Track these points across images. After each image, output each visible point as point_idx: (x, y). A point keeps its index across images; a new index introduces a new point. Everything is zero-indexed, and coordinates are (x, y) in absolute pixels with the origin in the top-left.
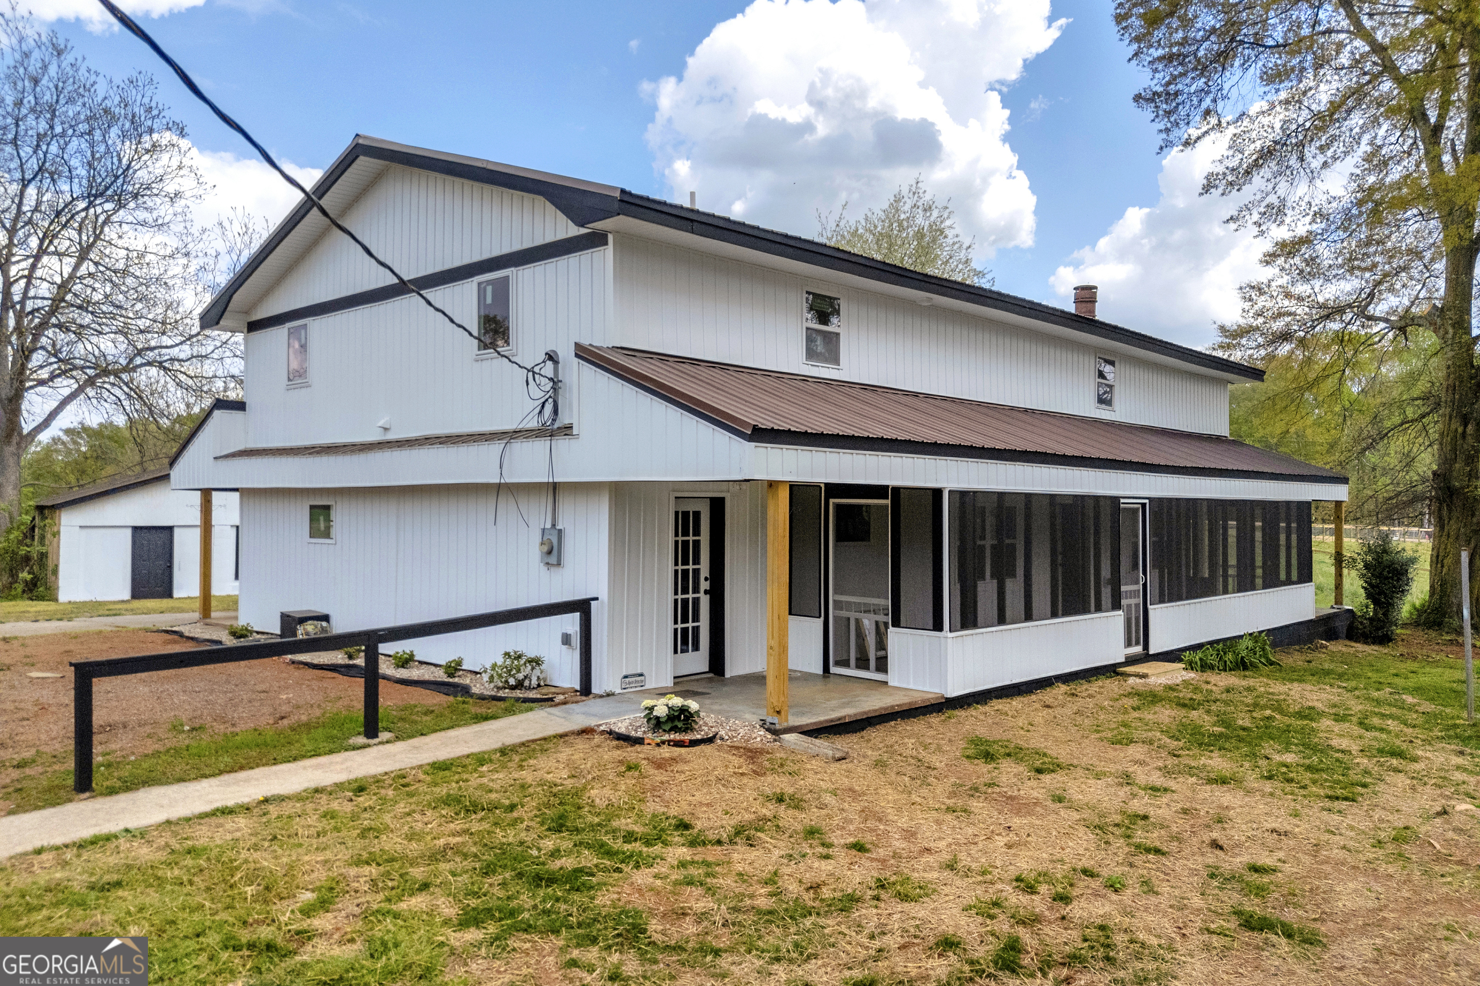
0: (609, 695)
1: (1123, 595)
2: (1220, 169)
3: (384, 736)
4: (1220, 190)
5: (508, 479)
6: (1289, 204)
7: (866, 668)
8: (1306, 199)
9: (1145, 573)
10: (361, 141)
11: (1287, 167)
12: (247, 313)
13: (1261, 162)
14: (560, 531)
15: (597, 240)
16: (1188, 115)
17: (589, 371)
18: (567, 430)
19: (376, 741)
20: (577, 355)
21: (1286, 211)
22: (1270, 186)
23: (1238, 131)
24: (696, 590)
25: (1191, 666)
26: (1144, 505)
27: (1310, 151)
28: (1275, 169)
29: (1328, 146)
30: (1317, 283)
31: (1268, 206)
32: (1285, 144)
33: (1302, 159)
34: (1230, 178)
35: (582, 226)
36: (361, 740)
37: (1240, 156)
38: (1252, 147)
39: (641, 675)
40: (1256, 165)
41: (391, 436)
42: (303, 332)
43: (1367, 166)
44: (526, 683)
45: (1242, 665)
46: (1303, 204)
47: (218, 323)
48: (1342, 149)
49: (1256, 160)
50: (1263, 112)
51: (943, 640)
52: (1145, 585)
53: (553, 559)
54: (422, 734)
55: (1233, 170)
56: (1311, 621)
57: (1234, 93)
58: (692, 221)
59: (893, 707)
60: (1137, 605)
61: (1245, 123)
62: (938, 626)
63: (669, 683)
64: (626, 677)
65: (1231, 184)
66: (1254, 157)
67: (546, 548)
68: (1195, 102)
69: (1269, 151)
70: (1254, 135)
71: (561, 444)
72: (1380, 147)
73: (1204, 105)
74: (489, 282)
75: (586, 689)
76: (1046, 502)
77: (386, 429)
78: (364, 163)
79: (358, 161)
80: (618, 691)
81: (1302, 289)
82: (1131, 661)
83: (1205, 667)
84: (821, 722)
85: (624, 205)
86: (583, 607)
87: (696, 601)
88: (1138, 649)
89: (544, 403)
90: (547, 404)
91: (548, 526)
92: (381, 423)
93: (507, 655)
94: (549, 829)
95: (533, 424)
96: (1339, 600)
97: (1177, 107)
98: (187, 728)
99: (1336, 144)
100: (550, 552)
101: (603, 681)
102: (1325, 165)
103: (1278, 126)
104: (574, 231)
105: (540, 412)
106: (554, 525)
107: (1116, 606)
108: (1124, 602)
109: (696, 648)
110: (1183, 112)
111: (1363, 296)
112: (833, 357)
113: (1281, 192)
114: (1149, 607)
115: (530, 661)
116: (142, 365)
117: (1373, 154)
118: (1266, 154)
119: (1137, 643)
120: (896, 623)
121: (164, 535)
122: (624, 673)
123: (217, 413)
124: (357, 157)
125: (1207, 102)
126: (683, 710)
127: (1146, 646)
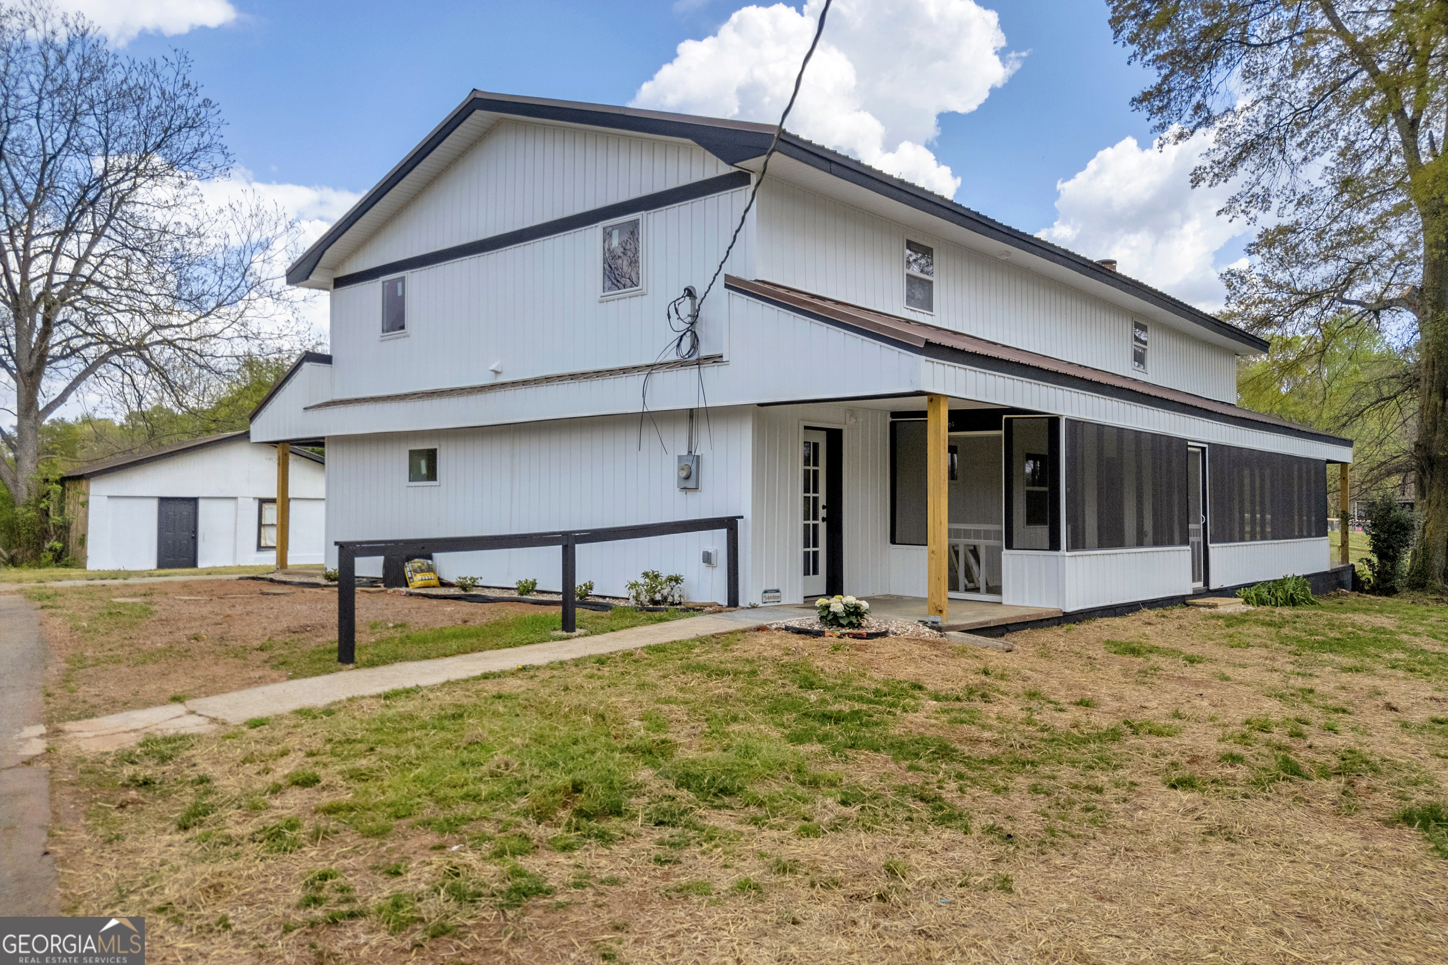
0: (754, 607)
1: (1191, 533)
2: (1207, 163)
3: (578, 631)
4: (1208, 183)
5: (653, 406)
6: (1272, 193)
7: (976, 590)
8: (1289, 187)
9: (1205, 513)
10: (478, 96)
11: (1270, 160)
12: (334, 269)
13: (1244, 155)
14: (698, 457)
15: (740, 179)
16: (1180, 110)
17: (740, 300)
18: (716, 359)
19: (573, 634)
20: (727, 286)
21: (1271, 199)
22: (1254, 178)
23: (1224, 125)
24: (815, 518)
25: (1247, 601)
26: (1203, 449)
27: (1291, 144)
28: (1258, 161)
29: (1306, 142)
30: (1296, 271)
31: (1252, 196)
32: (1267, 138)
33: (1282, 151)
34: (1216, 170)
35: (732, 164)
36: (560, 633)
37: (1226, 149)
38: (1237, 140)
39: (778, 591)
40: (1239, 159)
41: (501, 379)
42: (400, 285)
43: (1341, 159)
44: (670, 599)
45: (1291, 601)
46: (1287, 192)
47: (307, 278)
48: (1321, 144)
49: (1241, 153)
50: (1247, 108)
51: (1060, 559)
52: (1205, 525)
53: (691, 484)
54: (613, 631)
55: (1219, 163)
56: (1326, 573)
57: (1222, 89)
58: (831, 161)
59: (1025, 616)
60: (1199, 543)
61: (1230, 119)
62: (1054, 545)
63: (801, 601)
64: (766, 592)
65: (1216, 175)
66: (1238, 151)
67: (684, 474)
68: (1186, 98)
69: (1252, 145)
70: (1239, 129)
71: (709, 371)
72: (1354, 142)
73: (1194, 101)
74: (614, 227)
75: (733, 601)
76: (1132, 436)
77: (497, 373)
78: (480, 116)
79: (473, 116)
80: (761, 605)
81: (1281, 276)
82: (1197, 594)
83: (1262, 602)
84: (973, 624)
85: (781, 144)
86: (730, 524)
87: (815, 527)
88: (1200, 585)
89: (682, 337)
90: (685, 338)
91: (685, 453)
92: (493, 367)
93: (646, 575)
94: (801, 687)
95: (673, 357)
96: (1345, 557)
97: (1168, 103)
98: (391, 625)
99: (1314, 140)
100: (687, 478)
101: (749, 593)
102: (1305, 159)
103: (1262, 120)
104: (724, 169)
105: (678, 345)
106: (690, 452)
107: (1185, 542)
108: (1191, 539)
109: (815, 572)
110: (1174, 106)
111: (1340, 282)
112: (927, 305)
113: (1264, 182)
114: (1210, 545)
115: (670, 579)
116: (157, 343)
117: (1348, 148)
118: (1248, 148)
119: (1199, 580)
120: (1009, 546)
121: (186, 509)
122: (764, 588)
123: (306, 365)
124: (474, 110)
125: (1198, 97)
126: (857, 607)
127: (1207, 582)
